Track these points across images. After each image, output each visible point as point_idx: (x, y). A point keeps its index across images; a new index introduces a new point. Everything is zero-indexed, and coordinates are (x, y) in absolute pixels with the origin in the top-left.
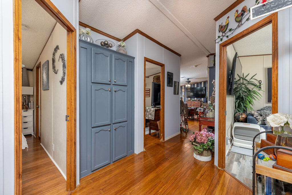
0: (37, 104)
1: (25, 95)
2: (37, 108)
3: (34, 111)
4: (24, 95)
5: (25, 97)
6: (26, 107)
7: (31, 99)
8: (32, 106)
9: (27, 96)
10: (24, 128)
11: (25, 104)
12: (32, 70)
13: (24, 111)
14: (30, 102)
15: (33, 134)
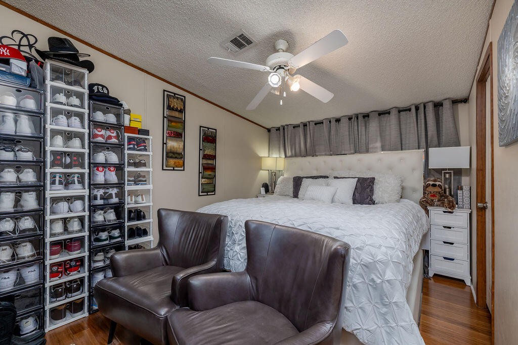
0: (481, 197)
1: (449, 169)
2: (482, 210)
3: (471, 215)
4: (446, 169)
5: (447, 176)
6: (450, 201)
7: (465, 181)
8: (467, 200)
9: (452, 172)
10: (445, 258)
11: (448, 193)
12: (465, 100)
13: (444, 212)
14: (462, 189)
15: (468, 283)
